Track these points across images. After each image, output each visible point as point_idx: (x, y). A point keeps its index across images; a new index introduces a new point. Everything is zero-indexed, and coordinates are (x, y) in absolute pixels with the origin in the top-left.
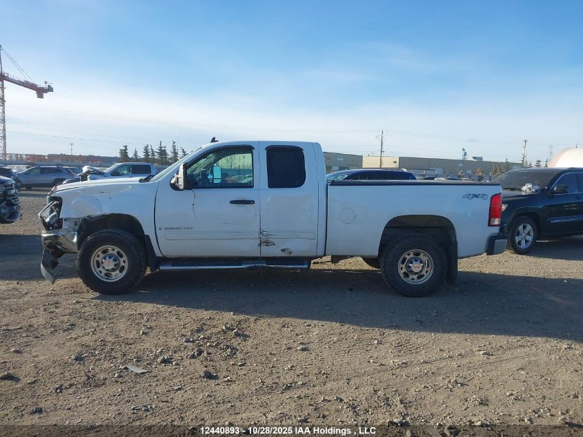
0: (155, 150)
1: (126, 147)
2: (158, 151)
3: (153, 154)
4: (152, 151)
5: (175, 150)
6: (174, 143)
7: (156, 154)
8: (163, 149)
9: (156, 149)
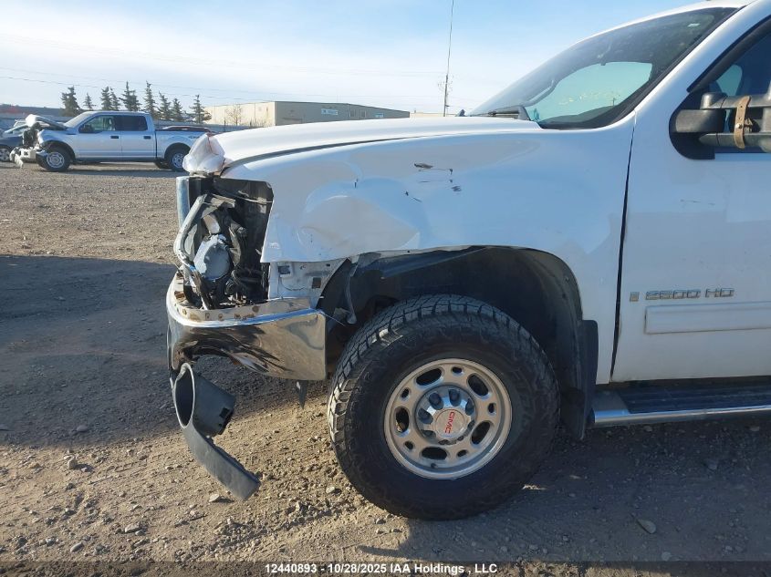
0: (118, 95)
1: (72, 89)
2: (124, 98)
3: (116, 104)
4: (115, 97)
5: (150, 96)
6: (149, 85)
7: (120, 102)
8: (131, 94)
9: (120, 93)
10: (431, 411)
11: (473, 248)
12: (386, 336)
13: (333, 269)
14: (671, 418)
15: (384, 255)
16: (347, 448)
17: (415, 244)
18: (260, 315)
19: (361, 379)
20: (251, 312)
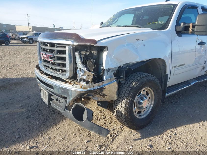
10: (142, 101)
11: (150, 59)
12: (135, 84)
13: (117, 69)
14: (174, 93)
15: (130, 63)
16: (128, 116)
17: (138, 60)
18: (104, 84)
19: (131, 96)
20: (102, 84)
